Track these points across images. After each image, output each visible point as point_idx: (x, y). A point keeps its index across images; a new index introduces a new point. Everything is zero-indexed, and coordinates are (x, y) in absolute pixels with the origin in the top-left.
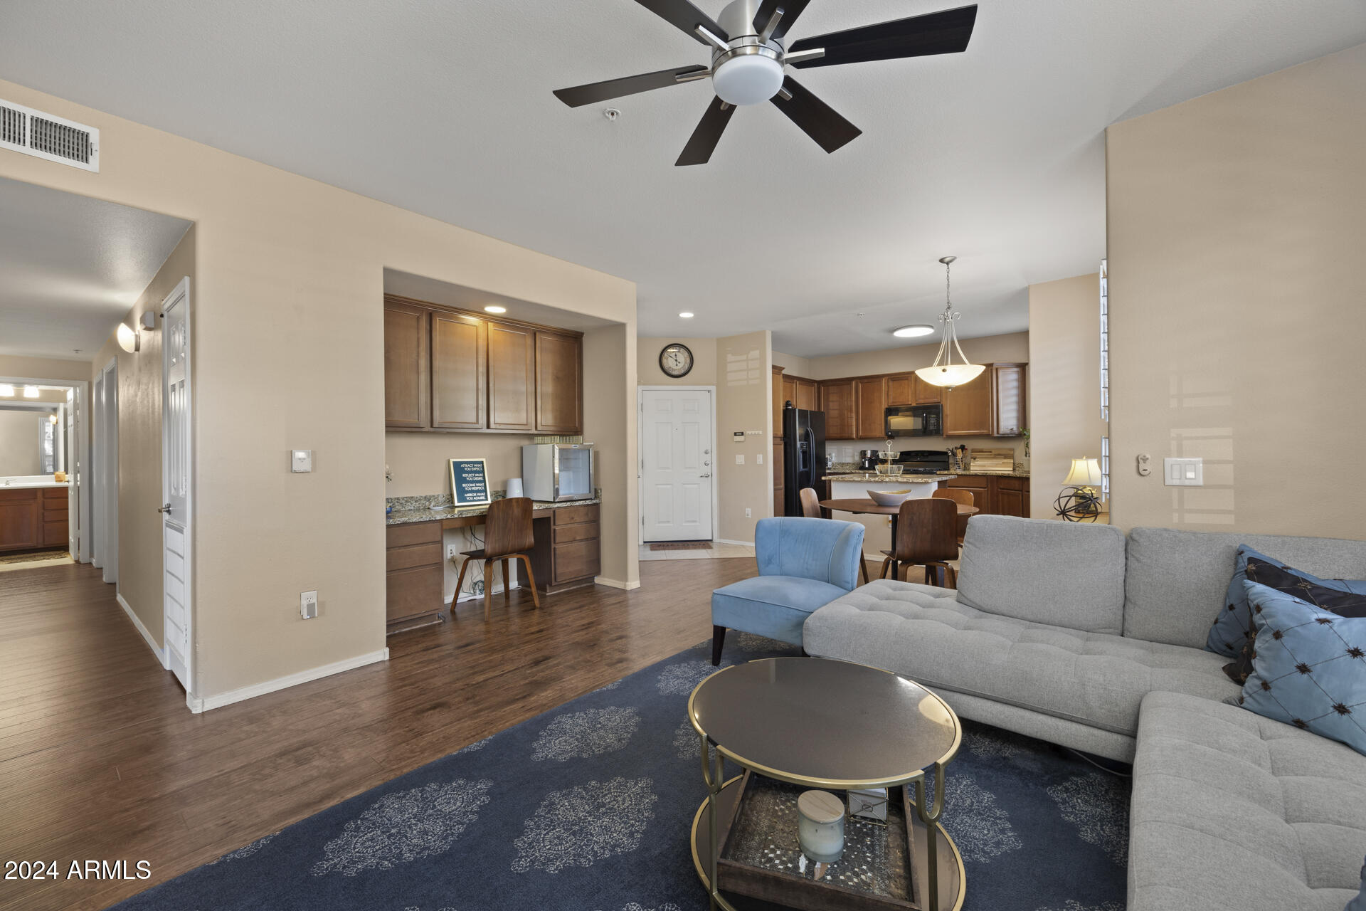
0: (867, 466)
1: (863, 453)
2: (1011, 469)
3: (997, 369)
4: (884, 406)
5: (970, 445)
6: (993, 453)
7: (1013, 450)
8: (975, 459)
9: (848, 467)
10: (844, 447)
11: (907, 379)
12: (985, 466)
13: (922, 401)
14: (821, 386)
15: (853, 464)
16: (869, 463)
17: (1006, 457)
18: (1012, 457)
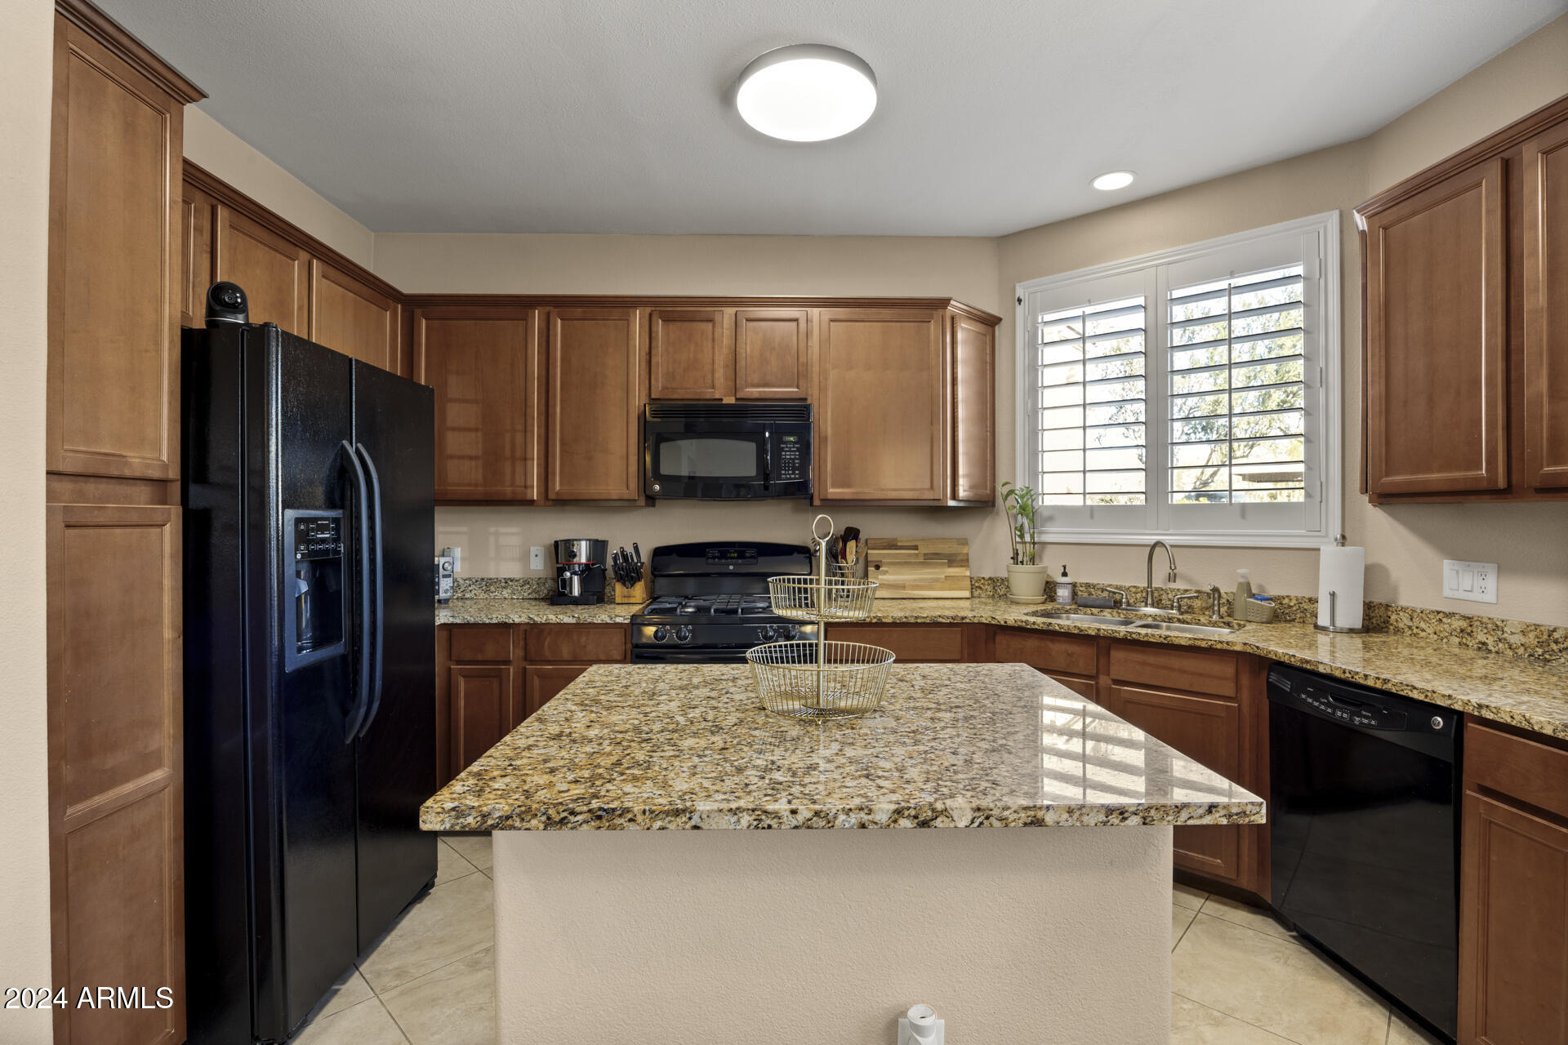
0: (576, 592)
1: (561, 552)
2: (967, 594)
3: (953, 318)
4: (638, 399)
5: (872, 527)
6: (923, 550)
7: (964, 542)
8: (877, 567)
9: (505, 593)
10: (492, 530)
11: (711, 321)
12: (903, 587)
13: (754, 392)
14: (418, 312)
15: (526, 582)
16: (582, 583)
17: (952, 560)
18: (964, 562)
